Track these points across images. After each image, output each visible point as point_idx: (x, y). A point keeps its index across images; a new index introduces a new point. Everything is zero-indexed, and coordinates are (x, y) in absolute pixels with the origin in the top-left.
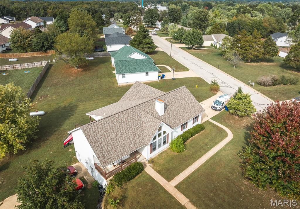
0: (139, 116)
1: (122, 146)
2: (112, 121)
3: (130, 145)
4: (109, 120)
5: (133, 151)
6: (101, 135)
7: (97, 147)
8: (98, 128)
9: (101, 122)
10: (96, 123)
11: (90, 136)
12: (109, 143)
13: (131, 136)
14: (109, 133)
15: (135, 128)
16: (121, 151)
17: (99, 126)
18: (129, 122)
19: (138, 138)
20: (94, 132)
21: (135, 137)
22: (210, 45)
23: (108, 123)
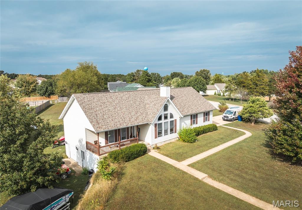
0: (141, 98)
1: (121, 118)
2: (111, 97)
3: (131, 118)
4: (107, 95)
5: (134, 124)
6: (97, 105)
7: (91, 113)
8: (94, 99)
9: (98, 95)
10: (92, 95)
11: (83, 103)
12: (106, 113)
13: (132, 112)
14: (106, 105)
15: (137, 106)
16: (119, 122)
17: (95, 97)
18: (130, 101)
19: (140, 115)
20: (89, 101)
21: (137, 113)
22: (214, 94)
23: (106, 98)
